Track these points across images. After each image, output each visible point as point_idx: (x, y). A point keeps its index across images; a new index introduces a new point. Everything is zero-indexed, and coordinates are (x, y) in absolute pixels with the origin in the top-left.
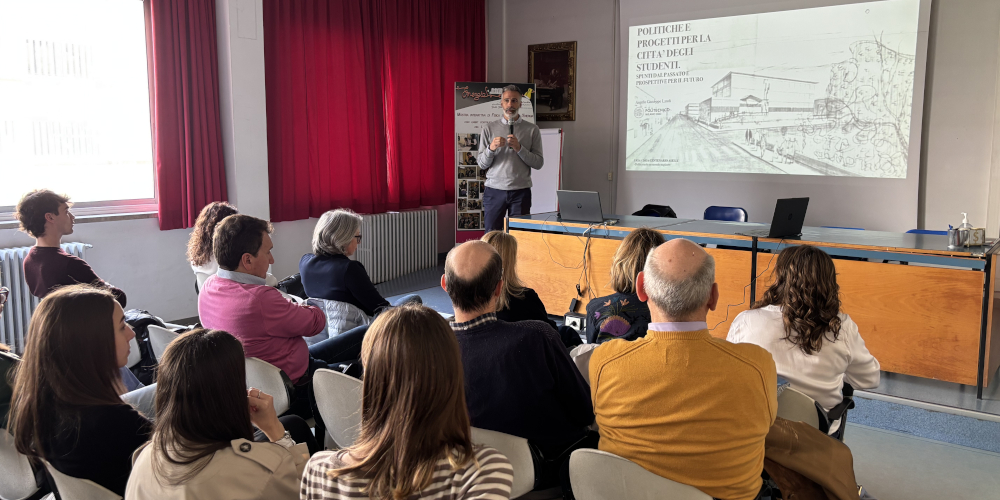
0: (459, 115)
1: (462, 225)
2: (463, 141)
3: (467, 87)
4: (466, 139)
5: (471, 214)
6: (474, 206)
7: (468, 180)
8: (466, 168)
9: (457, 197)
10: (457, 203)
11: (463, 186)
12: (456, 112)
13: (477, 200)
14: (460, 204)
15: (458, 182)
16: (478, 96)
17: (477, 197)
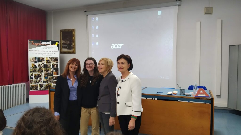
0: (30, 51)
1: (31, 89)
2: (32, 60)
3: (33, 42)
4: (33, 59)
5: (35, 85)
6: (36, 82)
7: (34, 73)
8: (33, 69)
9: (30, 79)
10: (29, 81)
11: (32, 75)
12: (29, 50)
13: (37, 80)
14: (31, 82)
15: (30, 74)
16: (37, 44)
17: (37, 79)
